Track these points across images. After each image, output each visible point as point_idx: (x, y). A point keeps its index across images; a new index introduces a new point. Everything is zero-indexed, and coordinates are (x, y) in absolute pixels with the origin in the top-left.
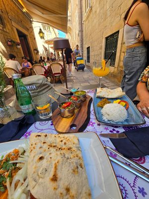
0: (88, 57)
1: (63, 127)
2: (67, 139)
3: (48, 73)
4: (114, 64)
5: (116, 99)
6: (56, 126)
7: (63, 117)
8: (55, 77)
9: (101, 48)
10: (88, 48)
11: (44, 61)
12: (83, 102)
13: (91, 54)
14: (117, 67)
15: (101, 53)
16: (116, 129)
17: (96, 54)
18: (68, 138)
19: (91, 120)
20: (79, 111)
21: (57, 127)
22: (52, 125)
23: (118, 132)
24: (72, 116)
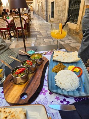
0: (53, 13)
1: (14, 96)
2: (13, 115)
3: (11, 27)
4: (77, 22)
5: (72, 63)
6: (6, 95)
7: (16, 84)
8: (19, 31)
9: (65, 4)
10: (53, 3)
11: (7, 14)
12: (39, 65)
13: (56, 9)
14: (79, 24)
15: (65, 9)
16: (67, 99)
17: (60, 9)
18: (14, 113)
19: (44, 87)
20: (33, 77)
21: (7, 97)
22: (2, 92)
23: (68, 102)
24: (25, 83)
